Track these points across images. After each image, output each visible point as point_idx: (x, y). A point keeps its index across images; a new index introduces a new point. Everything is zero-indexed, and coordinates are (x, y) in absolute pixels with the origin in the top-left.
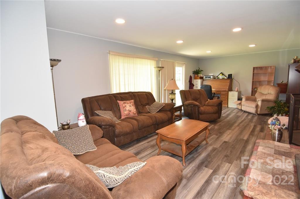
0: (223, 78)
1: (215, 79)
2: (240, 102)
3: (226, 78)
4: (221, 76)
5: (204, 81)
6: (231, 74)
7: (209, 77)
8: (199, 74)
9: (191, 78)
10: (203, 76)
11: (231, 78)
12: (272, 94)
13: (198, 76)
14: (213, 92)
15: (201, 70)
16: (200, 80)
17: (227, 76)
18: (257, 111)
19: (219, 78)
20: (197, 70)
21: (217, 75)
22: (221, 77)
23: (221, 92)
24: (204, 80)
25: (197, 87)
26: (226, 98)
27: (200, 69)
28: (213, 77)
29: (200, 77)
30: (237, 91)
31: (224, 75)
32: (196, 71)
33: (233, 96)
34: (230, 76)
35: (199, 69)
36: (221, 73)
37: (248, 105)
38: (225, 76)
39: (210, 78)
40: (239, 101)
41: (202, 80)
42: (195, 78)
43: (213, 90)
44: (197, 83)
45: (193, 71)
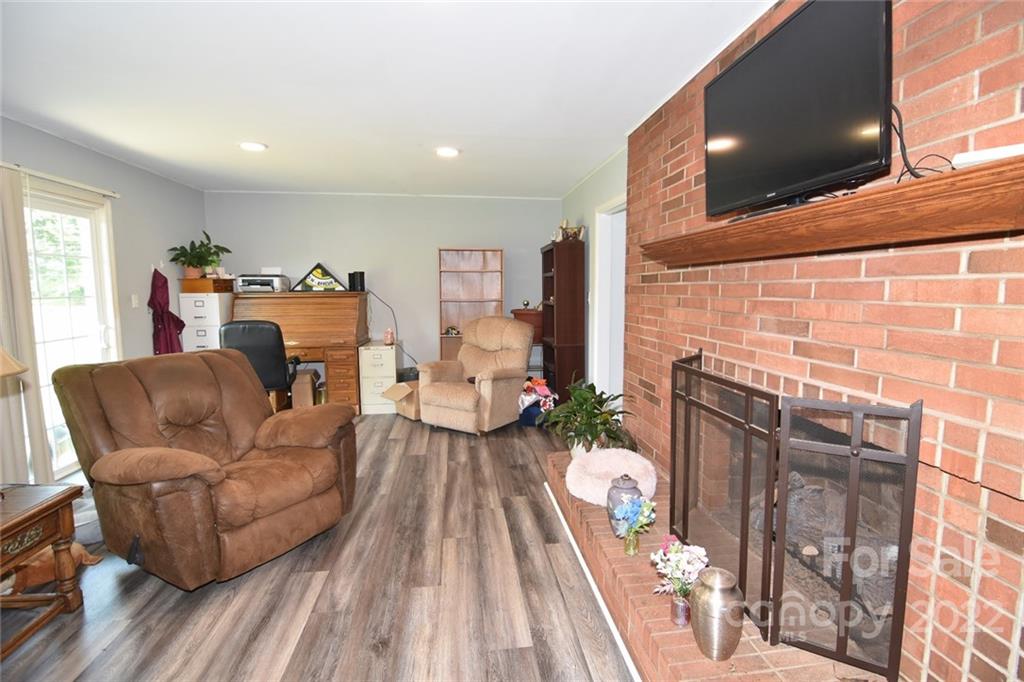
0: (326, 290)
1: (293, 290)
2: (410, 390)
3: (341, 288)
4: (317, 280)
5: (237, 302)
6: (362, 274)
7: (263, 284)
8: (208, 263)
9: (159, 283)
10: (232, 277)
11: (363, 289)
12: (514, 351)
13: (204, 276)
14: (289, 354)
15: (216, 247)
16: (216, 294)
17: (346, 281)
18: (479, 422)
19: (311, 287)
20: (197, 244)
21: (302, 277)
22: (317, 283)
23: (330, 353)
24: (236, 297)
25: (202, 333)
26: (352, 377)
27: (213, 243)
28: (283, 283)
29: (216, 281)
30: (392, 344)
31: (333, 277)
32: (188, 248)
33: (377, 367)
34: (357, 281)
35: (208, 238)
36: (319, 266)
37: (444, 402)
38: (336, 281)
39: (269, 288)
40: (403, 384)
41: (227, 296)
42: (189, 287)
43: (288, 343)
44: (200, 312)
45: (174, 249)
